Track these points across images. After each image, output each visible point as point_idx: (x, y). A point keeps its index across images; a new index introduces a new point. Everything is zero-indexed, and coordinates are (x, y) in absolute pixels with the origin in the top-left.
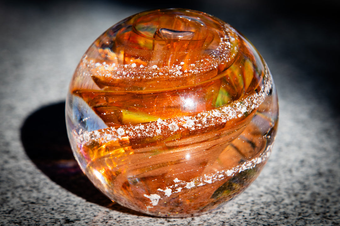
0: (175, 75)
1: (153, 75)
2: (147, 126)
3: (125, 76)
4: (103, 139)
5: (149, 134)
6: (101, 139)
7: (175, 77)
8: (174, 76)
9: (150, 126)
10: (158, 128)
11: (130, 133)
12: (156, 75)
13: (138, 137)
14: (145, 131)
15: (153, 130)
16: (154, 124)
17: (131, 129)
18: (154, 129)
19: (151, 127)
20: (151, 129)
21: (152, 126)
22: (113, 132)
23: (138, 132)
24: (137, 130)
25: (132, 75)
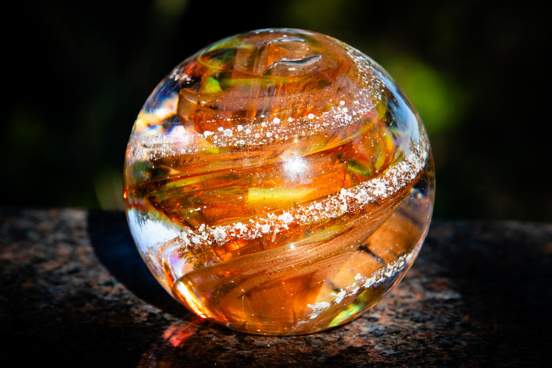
0: (344, 121)
1: (315, 128)
2: (325, 202)
3: (271, 139)
4: (253, 233)
5: (331, 213)
6: (249, 233)
7: (345, 124)
8: (343, 124)
9: (329, 202)
10: (343, 204)
11: (302, 218)
12: (320, 127)
13: (314, 221)
14: (324, 210)
15: (335, 207)
16: (335, 198)
17: (301, 211)
18: (337, 206)
19: (331, 204)
20: (331, 206)
21: (333, 202)
22: (272, 220)
23: (314, 214)
24: (311, 212)
25: (283, 134)
